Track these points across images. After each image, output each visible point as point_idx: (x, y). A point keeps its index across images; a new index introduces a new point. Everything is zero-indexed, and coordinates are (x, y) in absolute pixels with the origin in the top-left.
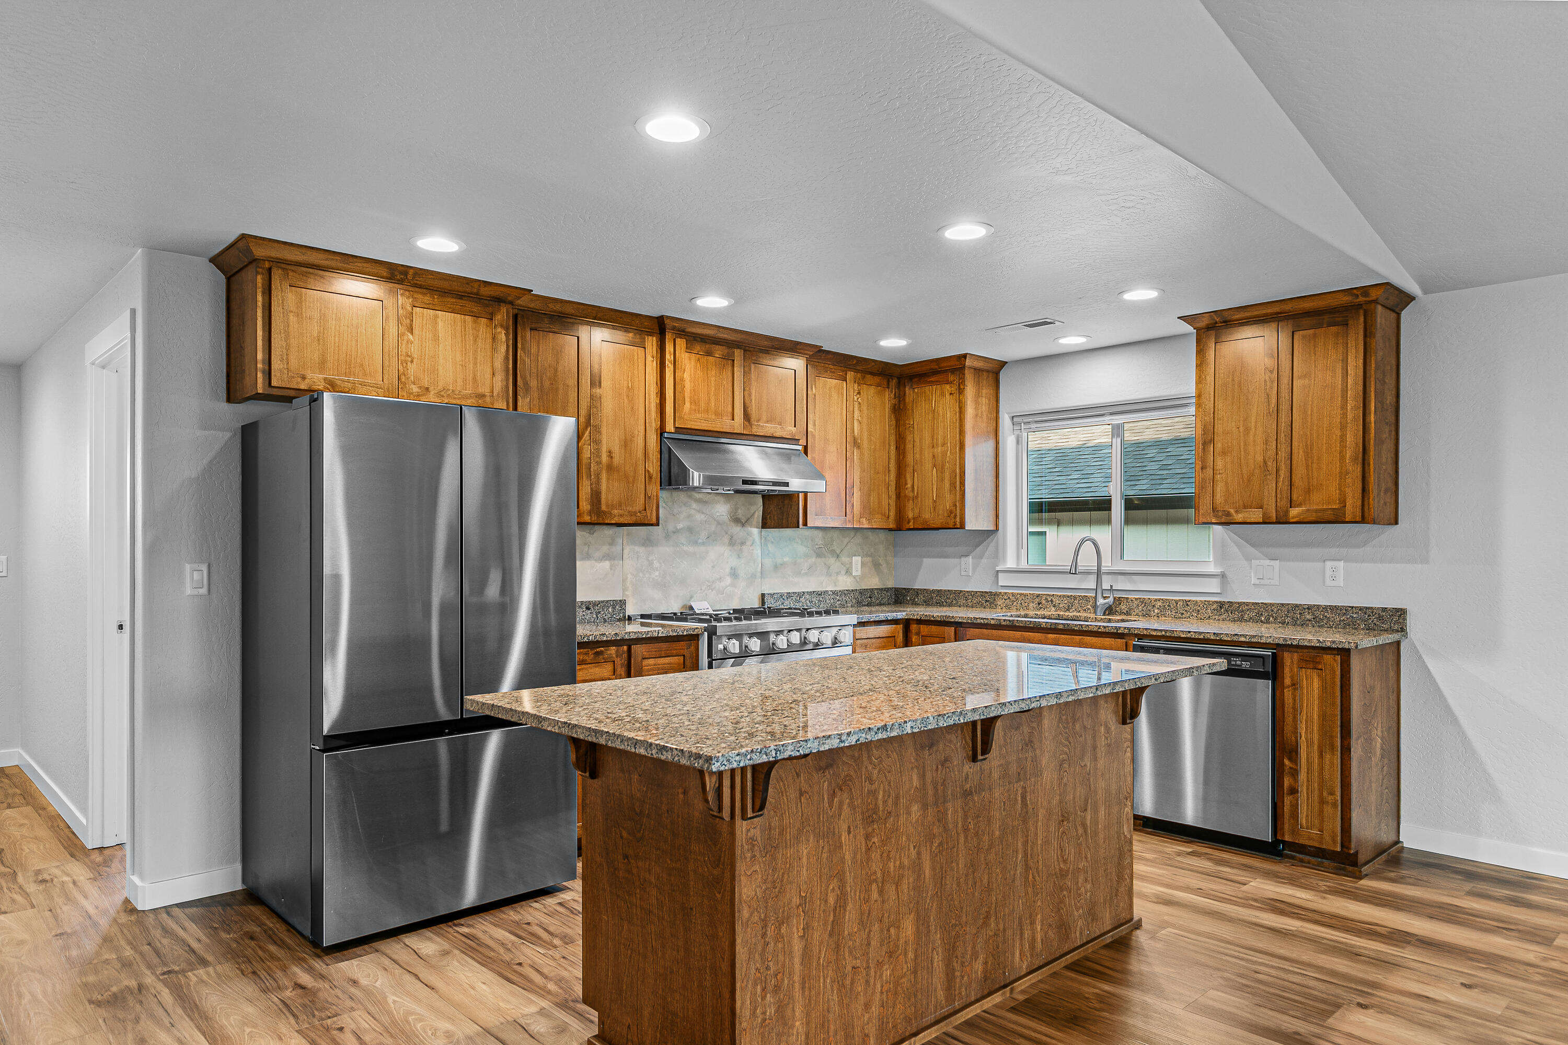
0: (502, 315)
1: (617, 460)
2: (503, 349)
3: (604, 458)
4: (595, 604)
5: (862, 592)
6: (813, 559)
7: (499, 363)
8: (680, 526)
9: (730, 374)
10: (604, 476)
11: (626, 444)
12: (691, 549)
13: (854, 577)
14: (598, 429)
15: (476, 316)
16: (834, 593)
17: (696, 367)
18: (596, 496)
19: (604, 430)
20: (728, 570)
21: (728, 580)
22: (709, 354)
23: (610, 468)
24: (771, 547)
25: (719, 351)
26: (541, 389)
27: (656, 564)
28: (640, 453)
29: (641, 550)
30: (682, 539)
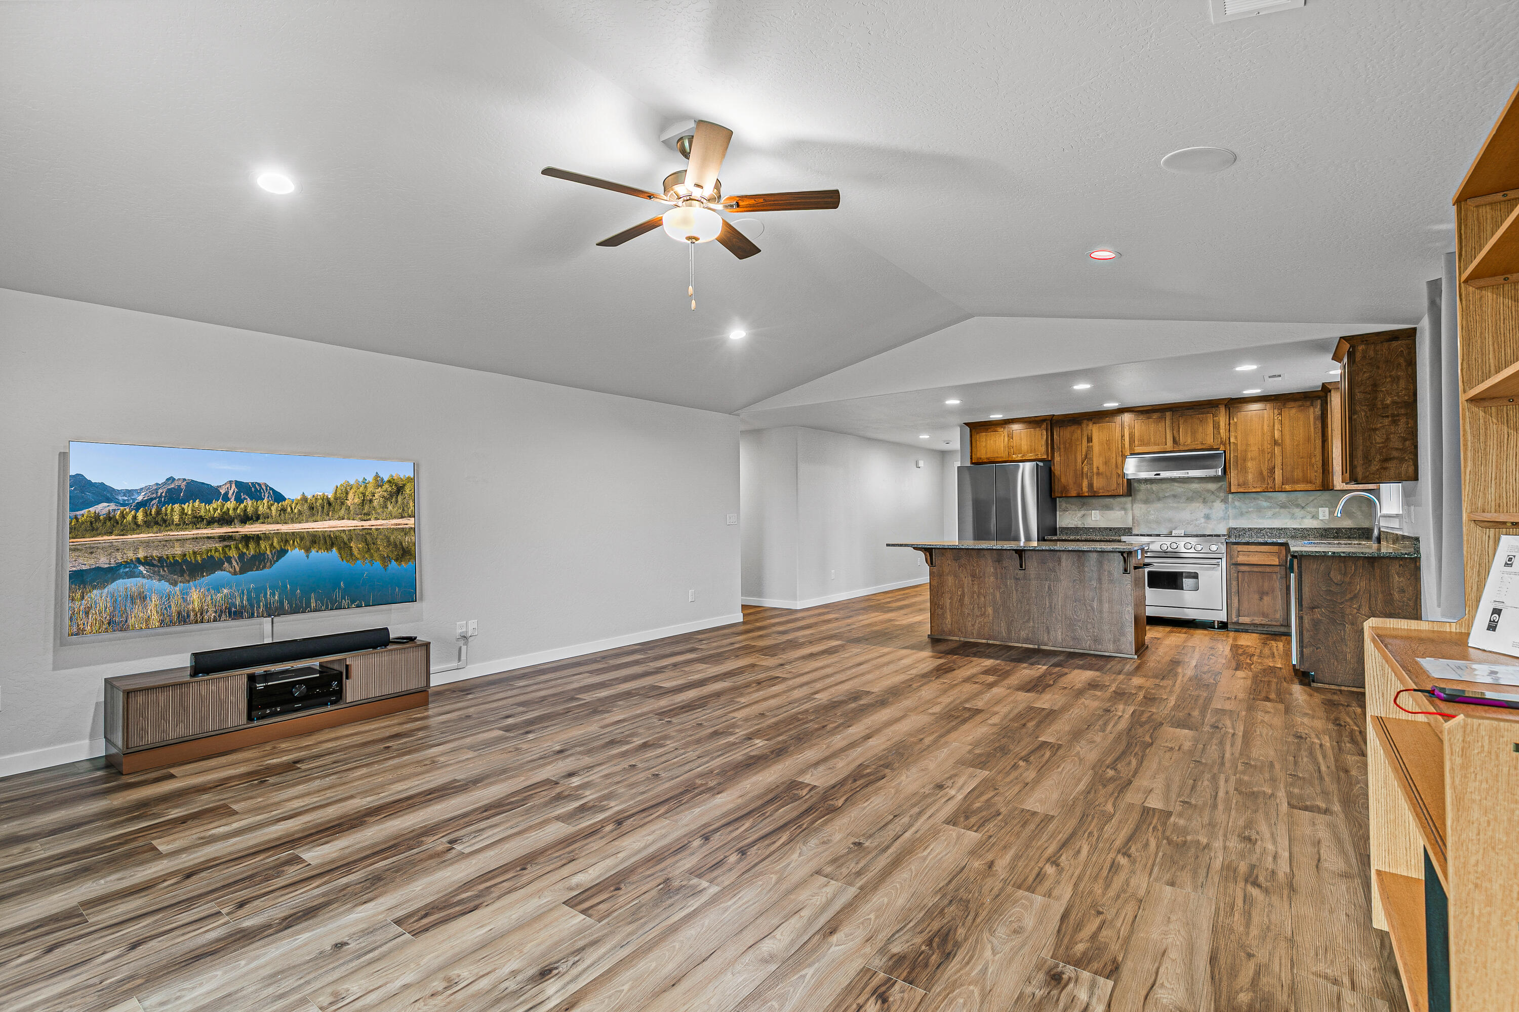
0: (1044, 426)
1: (1101, 471)
2: (1045, 437)
3: (1095, 470)
4: (1114, 529)
5: (1325, 530)
6: (1277, 510)
7: (1043, 442)
8: (1167, 495)
9: (1163, 424)
10: (1095, 477)
11: (1106, 463)
12: (1175, 505)
13: (1322, 520)
14: (1091, 459)
15: (1035, 428)
16: (1294, 529)
17: (1141, 425)
18: (1091, 485)
19: (1095, 459)
20: (1202, 515)
21: (1203, 520)
22: (1149, 418)
23: (1098, 474)
24: (1237, 503)
25: (1155, 416)
26: (1065, 448)
27: (1152, 512)
28: (1114, 466)
29: (1143, 506)
30: (1170, 500)
